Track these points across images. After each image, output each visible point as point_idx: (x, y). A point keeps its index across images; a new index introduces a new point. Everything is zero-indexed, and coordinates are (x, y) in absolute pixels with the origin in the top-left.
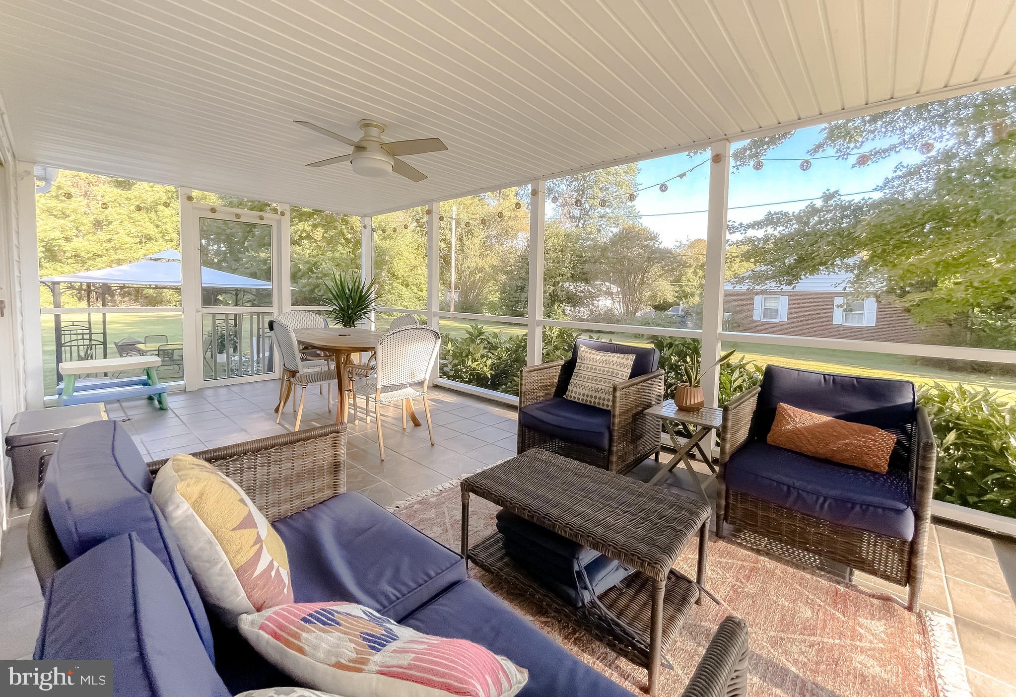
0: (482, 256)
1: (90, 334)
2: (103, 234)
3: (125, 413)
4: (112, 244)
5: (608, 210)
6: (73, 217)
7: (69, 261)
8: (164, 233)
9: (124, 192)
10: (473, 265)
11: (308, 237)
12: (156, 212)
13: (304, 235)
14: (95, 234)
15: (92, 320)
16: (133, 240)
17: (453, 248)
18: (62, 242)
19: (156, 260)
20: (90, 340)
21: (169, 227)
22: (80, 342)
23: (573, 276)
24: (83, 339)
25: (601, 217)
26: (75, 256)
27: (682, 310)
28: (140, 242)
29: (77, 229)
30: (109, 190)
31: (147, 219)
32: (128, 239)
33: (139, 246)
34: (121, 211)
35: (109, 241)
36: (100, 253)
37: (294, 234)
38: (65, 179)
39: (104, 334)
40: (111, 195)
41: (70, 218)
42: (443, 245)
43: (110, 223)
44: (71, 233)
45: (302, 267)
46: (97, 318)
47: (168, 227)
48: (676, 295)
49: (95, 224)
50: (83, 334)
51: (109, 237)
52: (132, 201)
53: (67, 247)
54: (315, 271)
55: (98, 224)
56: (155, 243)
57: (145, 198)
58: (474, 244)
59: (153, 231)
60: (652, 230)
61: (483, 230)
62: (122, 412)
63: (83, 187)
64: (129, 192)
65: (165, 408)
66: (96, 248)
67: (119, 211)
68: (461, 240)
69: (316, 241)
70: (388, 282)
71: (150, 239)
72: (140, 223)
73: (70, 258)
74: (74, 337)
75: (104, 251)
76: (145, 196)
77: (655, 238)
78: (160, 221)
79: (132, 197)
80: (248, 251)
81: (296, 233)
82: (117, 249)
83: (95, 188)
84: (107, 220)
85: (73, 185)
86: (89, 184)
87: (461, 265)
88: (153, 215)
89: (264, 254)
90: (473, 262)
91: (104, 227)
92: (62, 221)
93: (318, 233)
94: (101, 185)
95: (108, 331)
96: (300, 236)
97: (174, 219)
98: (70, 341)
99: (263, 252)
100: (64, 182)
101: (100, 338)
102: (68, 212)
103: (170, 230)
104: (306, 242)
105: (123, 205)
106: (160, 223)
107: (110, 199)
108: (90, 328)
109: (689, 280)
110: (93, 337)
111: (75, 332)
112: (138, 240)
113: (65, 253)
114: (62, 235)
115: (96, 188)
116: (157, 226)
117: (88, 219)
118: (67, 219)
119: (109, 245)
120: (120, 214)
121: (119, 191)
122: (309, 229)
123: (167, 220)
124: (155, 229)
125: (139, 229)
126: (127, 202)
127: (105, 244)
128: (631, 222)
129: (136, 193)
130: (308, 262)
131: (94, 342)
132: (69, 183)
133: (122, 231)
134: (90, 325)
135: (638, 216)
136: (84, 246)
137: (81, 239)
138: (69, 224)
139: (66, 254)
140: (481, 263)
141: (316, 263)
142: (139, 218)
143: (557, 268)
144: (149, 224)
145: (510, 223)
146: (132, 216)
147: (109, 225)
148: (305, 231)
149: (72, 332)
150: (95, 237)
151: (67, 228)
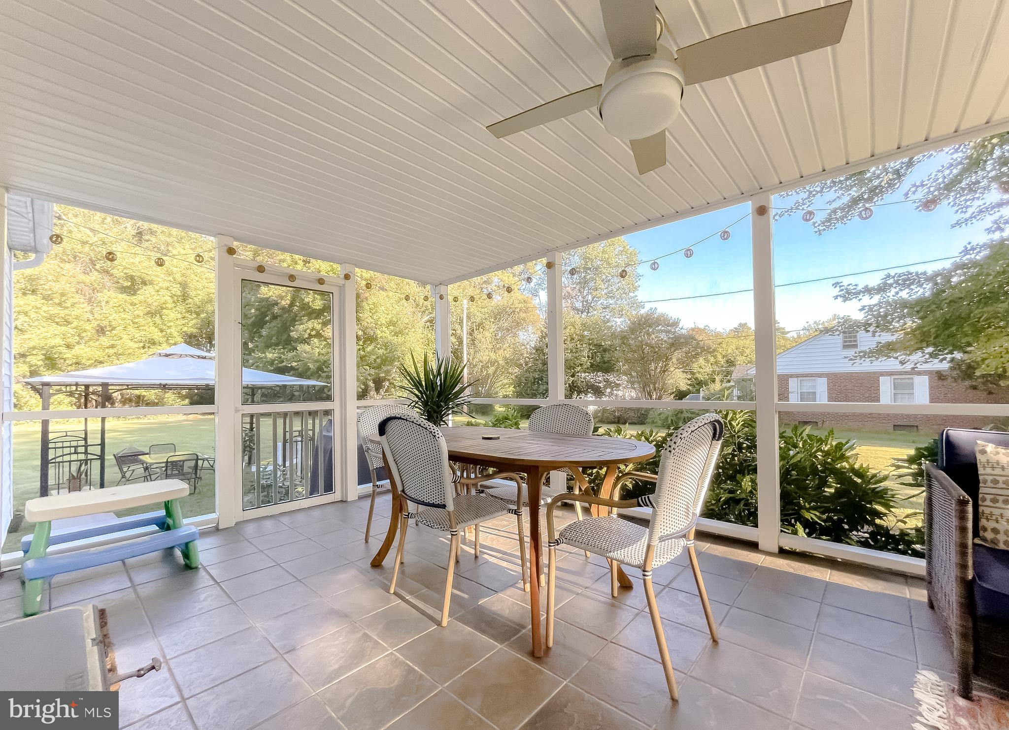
0: (495, 350)
1: (86, 446)
2: (106, 340)
3: (131, 580)
4: (115, 350)
5: (611, 302)
6: (75, 324)
7: (69, 368)
8: (168, 337)
9: (129, 297)
10: (486, 358)
11: (318, 335)
12: (161, 316)
13: (313, 333)
14: (98, 340)
15: (88, 429)
16: (136, 345)
17: (465, 342)
18: (63, 349)
19: (167, 355)
20: (86, 453)
21: (174, 331)
22: (74, 457)
23: (592, 365)
24: (76, 453)
25: (604, 308)
26: (76, 363)
27: (703, 397)
28: (144, 347)
29: (79, 336)
30: (114, 295)
31: (151, 324)
32: (131, 344)
33: (143, 351)
34: (125, 316)
35: (112, 346)
36: (102, 359)
37: (303, 333)
38: (69, 285)
39: (103, 445)
40: (115, 300)
41: (73, 325)
42: (453, 340)
43: (114, 329)
44: (72, 340)
45: (311, 366)
46: (94, 425)
47: (172, 331)
48: (689, 382)
49: (97, 331)
50: (76, 447)
51: (112, 342)
52: (137, 306)
53: (68, 354)
54: (325, 369)
55: (101, 331)
56: (159, 347)
57: (150, 303)
58: (485, 337)
59: (157, 335)
60: (670, 316)
61: (493, 322)
62: (126, 578)
63: (87, 294)
64: (135, 297)
65: (193, 565)
66: (98, 354)
67: (123, 316)
68: (471, 334)
69: (325, 340)
70: (398, 379)
71: (154, 344)
72: (144, 328)
73: (71, 365)
74: (67, 451)
75: (106, 358)
76: (150, 301)
77: (676, 324)
78: (165, 325)
79: (137, 302)
80: (254, 353)
81: (305, 331)
82: (120, 355)
83: (99, 294)
84: (110, 326)
85: (77, 292)
86: (93, 290)
87: (473, 359)
88: (157, 319)
89: (271, 355)
90: (485, 355)
91: (107, 333)
92: (63, 328)
93: (328, 331)
94: (105, 291)
95: (106, 441)
96: (309, 334)
97: (178, 322)
98: (63, 456)
99: (270, 353)
100: (68, 289)
101: (97, 450)
102: (71, 320)
103: (175, 334)
104: (316, 340)
105: (127, 310)
106: (164, 327)
107: (114, 305)
108: (85, 439)
109: (700, 367)
110: (90, 449)
111: (67, 444)
112: (142, 345)
113: (65, 361)
114: (64, 342)
115: (101, 294)
116: (162, 331)
117: (91, 325)
118: (69, 326)
119: (111, 351)
120: (124, 319)
121: (124, 296)
122: (318, 327)
123: (172, 324)
124: (159, 333)
125: (143, 333)
126: (131, 308)
127: (107, 350)
128: (634, 312)
129: (141, 298)
130: (317, 361)
131: (90, 457)
132: (73, 290)
133: (125, 337)
134: (86, 434)
135: (641, 305)
136: (86, 353)
137: (82, 346)
138: (71, 331)
139: (67, 362)
140: (493, 356)
141: (325, 362)
142: (144, 322)
143: (576, 358)
144: (154, 328)
145: (523, 315)
146: (136, 321)
147: (112, 330)
148: (315, 330)
149: (66, 444)
150: (98, 343)
151: (69, 335)
